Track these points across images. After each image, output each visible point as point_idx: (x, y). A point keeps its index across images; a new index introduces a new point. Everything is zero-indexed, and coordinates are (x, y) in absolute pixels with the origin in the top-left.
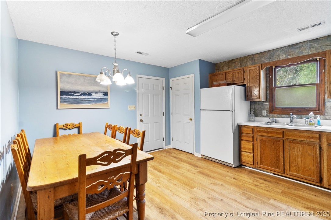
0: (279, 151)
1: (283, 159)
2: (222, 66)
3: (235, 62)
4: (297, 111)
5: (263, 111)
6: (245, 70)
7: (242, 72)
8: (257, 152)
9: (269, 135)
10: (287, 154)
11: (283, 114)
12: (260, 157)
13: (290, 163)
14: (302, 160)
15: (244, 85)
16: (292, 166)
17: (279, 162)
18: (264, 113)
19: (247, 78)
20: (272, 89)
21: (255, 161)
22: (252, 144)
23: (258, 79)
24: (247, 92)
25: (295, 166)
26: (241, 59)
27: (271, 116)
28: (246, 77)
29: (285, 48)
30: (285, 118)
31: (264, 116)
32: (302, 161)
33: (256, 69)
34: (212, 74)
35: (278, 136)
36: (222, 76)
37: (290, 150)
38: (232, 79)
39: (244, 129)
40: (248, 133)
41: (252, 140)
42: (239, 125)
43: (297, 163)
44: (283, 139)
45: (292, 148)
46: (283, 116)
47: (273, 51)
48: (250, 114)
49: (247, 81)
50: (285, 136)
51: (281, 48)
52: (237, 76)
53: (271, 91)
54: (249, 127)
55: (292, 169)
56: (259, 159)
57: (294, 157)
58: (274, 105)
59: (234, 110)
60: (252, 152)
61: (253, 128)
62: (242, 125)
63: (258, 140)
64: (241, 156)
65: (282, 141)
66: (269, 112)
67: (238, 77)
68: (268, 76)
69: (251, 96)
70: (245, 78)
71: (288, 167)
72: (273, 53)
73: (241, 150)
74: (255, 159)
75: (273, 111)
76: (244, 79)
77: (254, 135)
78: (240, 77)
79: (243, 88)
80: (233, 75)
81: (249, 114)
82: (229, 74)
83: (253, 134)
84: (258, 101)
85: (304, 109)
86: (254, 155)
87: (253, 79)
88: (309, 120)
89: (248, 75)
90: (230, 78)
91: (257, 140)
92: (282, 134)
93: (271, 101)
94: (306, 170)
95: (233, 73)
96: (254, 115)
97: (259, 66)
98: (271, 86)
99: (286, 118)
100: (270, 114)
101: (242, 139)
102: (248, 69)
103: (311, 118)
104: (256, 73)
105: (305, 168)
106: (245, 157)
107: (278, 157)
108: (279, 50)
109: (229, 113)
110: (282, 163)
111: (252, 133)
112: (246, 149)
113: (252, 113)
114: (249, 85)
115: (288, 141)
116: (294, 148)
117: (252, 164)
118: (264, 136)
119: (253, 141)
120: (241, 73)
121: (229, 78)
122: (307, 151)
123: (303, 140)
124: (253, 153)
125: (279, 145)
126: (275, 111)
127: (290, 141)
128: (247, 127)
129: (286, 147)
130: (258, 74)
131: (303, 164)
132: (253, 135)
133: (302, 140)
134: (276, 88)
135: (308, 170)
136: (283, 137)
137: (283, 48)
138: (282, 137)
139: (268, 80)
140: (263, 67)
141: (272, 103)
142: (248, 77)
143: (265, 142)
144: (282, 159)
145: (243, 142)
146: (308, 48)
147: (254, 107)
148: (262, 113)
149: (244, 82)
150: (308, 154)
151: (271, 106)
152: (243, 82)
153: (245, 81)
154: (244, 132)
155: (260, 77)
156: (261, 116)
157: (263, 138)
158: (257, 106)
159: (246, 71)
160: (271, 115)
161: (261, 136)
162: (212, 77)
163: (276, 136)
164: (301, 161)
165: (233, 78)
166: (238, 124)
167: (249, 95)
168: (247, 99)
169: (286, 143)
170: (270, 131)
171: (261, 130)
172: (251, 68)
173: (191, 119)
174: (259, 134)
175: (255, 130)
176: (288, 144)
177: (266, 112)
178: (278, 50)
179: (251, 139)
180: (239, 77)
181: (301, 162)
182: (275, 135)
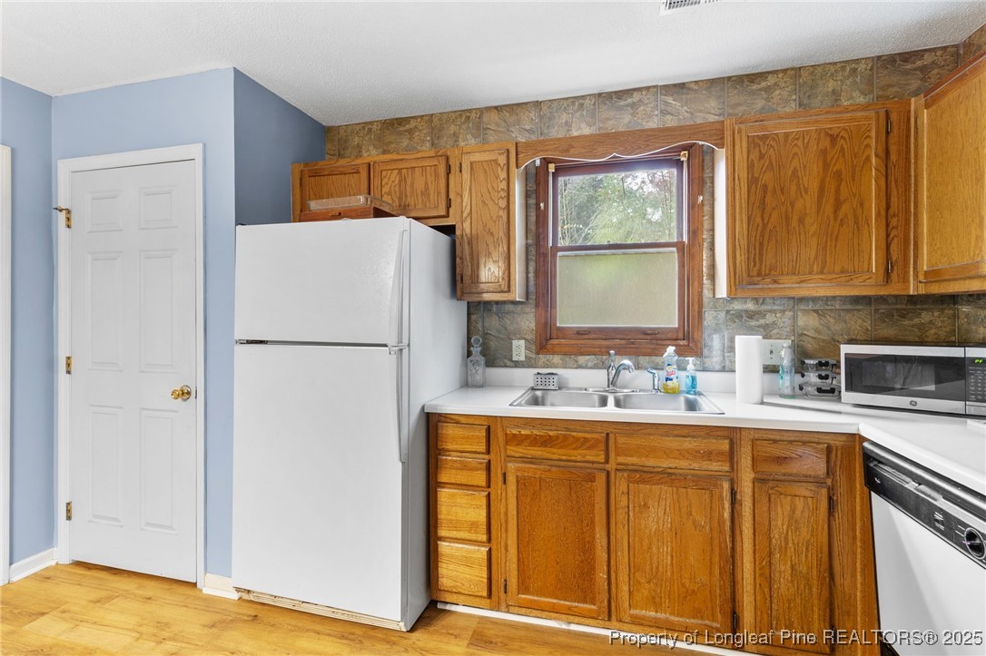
0: (593, 522)
1: (605, 556)
2: (356, 140)
3: (410, 131)
4: (623, 342)
5: (515, 343)
6: (452, 162)
7: (442, 169)
8: (504, 535)
9: (555, 453)
10: (620, 533)
11: (582, 354)
12: (515, 560)
13: (632, 570)
14: (672, 551)
15: (448, 230)
16: (639, 583)
17: (592, 568)
18: (519, 349)
19: (459, 200)
20: (545, 255)
21: (494, 577)
22: (484, 501)
23: (503, 203)
24: (461, 258)
25: (649, 582)
26: (435, 120)
27: (541, 362)
28: (458, 194)
29: (587, 102)
30: (586, 367)
31: (517, 365)
32: (672, 556)
33: (496, 161)
34: (306, 165)
35: (589, 458)
36: (353, 179)
37: (631, 514)
38: (400, 199)
39: (449, 431)
40: (468, 448)
41: (484, 484)
42: (428, 414)
43: (657, 568)
44: (608, 467)
45: (640, 506)
46: (582, 359)
47: (550, 107)
48: (469, 354)
49: (462, 212)
50: (612, 455)
51: (577, 101)
52: (419, 185)
53: (541, 263)
54: (471, 421)
55: (638, 596)
56: (513, 566)
57: (646, 543)
58: (553, 318)
59: (405, 341)
60: (484, 538)
61: (491, 427)
62: (440, 415)
63: (511, 479)
64: (437, 562)
65: (601, 478)
66: (534, 348)
67: (425, 193)
68: (532, 201)
69: (475, 278)
70: (451, 196)
71: (626, 588)
72: (548, 114)
73: (436, 532)
74: (494, 567)
75: (547, 340)
76: (449, 206)
77: (492, 456)
78: (432, 191)
79: (443, 239)
80: (402, 180)
81: (463, 358)
82: (384, 173)
83: (488, 452)
84: (497, 303)
85: (645, 333)
86: (494, 548)
87: (483, 202)
88: (663, 374)
89: (466, 186)
90: (389, 194)
91: (505, 482)
92: (602, 446)
93: (541, 303)
94: (687, 592)
95: (404, 171)
96: (482, 360)
97: (508, 151)
98: (541, 243)
99: (591, 368)
100: (538, 353)
101: (443, 477)
102: (464, 157)
103: (669, 369)
104: (497, 177)
105: (683, 585)
106: (451, 567)
107: (587, 549)
108: (568, 105)
109: (385, 358)
110: (601, 575)
111: (483, 448)
112: (456, 525)
113: (476, 350)
114: (468, 231)
115: (626, 474)
116: (646, 506)
117: (485, 594)
118: (533, 460)
119: (489, 487)
120: (437, 175)
121: (385, 190)
122: (690, 514)
123: (676, 468)
124: (489, 540)
125: (590, 497)
126: (555, 341)
127: (633, 475)
128: (463, 420)
129: (620, 501)
130: (503, 185)
131: (675, 570)
132: (487, 457)
133: (674, 466)
134: (559, 254)
135: (693, 591)
136: (607, 461)
137: (581, 101)
138: (601, 458)
139: (533, 218)
140: (521, 156)
141: (547, 311)
142: (466, 194)
143: (537, 488)
144: (601, 555)
145: (444, 495)
146: (656, 113)
147: (483, 327)
148: (511, 350)
149: (447, 216)
150: (694, 522)
151: (543, 321)
152: (443, 213)
153: (451, 210)
154: (450, 447)
155: (511, 198)
156: (509, 363)
157: (531, 470)
158: (493, 323)
159: (455, 169)
160: (543, 358)
161: (524, 459)
162: (306, 179)
163: (579, 458)
164: (669, 558)
165: (401, 193)
166: (423, 408)
167: (468, 272)
168: (459, 293)
169: (620, 485)
170: (557, 437)
171: (523, 432)
172: (477, 157)
173: (185, 394)
174: (513, 454)
175: (499, 437)
176: (623, 487)
177: (523, 349)
178: (566, 105)
179: (480, 479)
180: (427, 188)
181: (669, 563)
182: (577, 455)
